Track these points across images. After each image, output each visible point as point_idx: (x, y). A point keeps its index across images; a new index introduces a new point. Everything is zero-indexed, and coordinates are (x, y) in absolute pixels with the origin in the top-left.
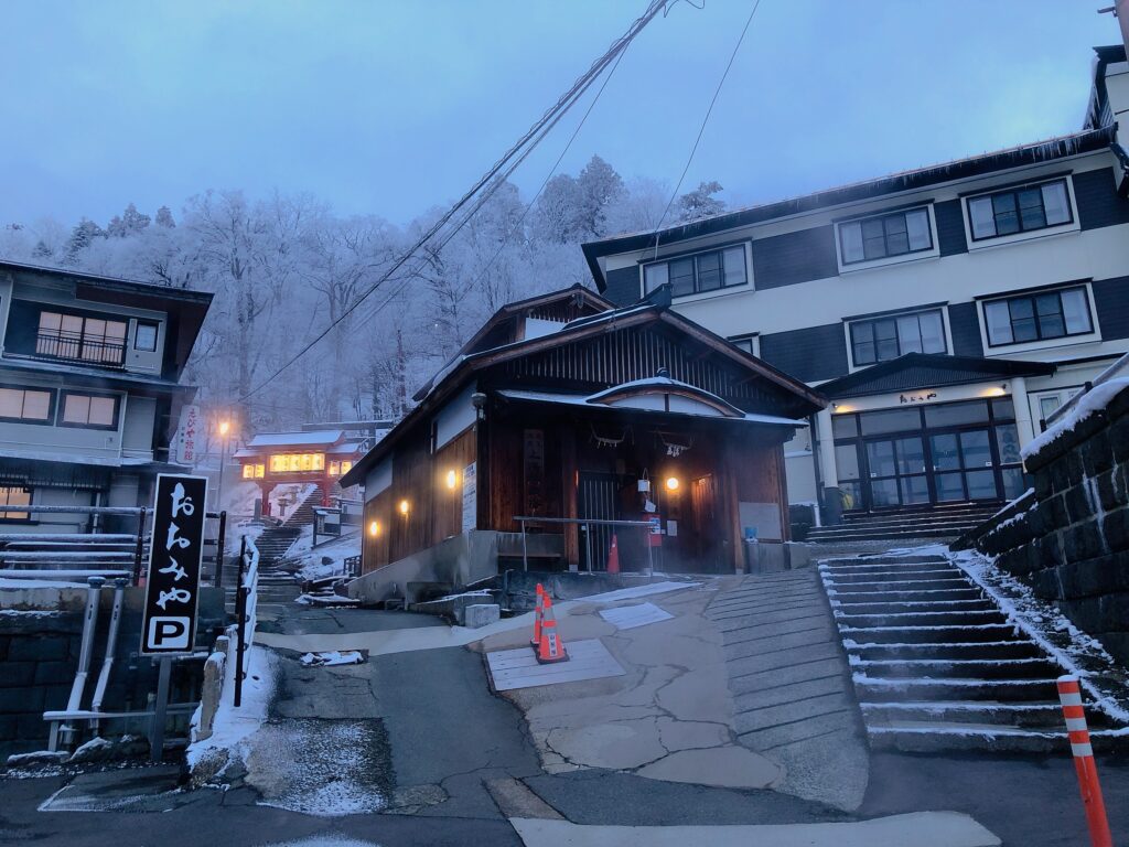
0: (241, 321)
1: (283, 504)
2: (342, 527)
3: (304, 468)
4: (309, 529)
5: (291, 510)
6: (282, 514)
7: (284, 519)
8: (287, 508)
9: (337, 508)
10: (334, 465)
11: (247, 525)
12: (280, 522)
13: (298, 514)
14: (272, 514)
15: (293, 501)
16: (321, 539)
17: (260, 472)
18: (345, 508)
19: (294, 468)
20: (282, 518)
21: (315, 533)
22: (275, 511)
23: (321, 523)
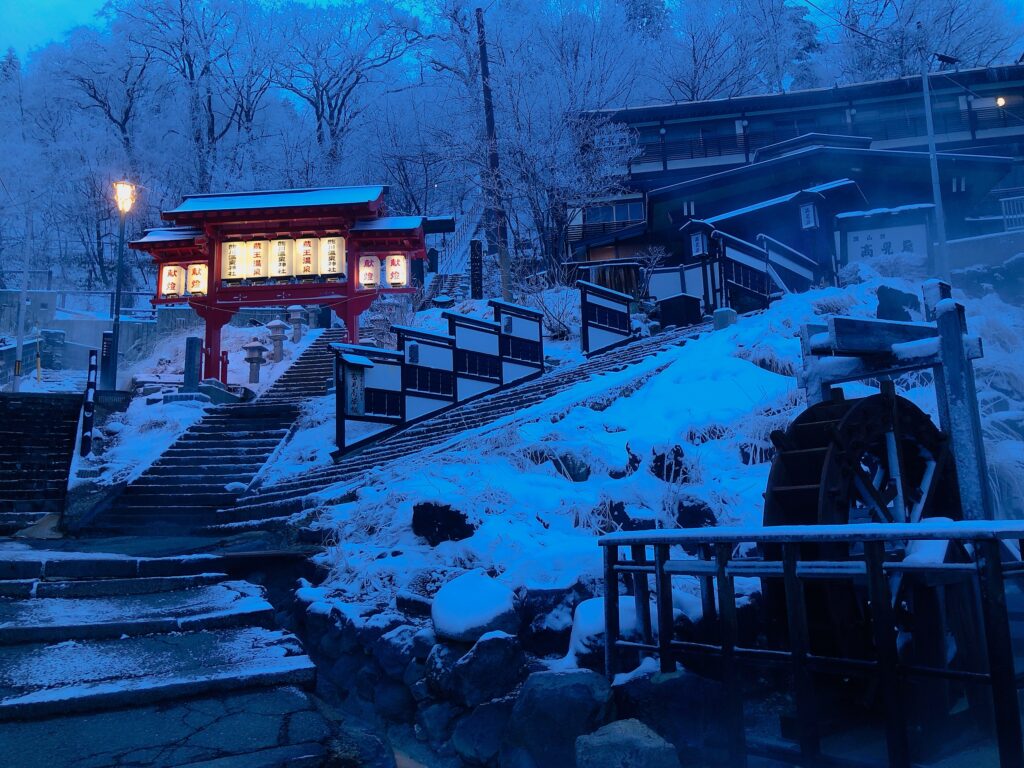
0: (197, 139)
1: (256, 359)
2: (409, 400)
3: (300, 269)
4: (324, 406)
5: (272, 374)
6: (254, 378)
7: (260, 389)
8: (263, 370)
9: (393, 350)
10: (367, 264)
11: (166, 400)
12: (248, 394)
13: (287, 380)
14: (231, 379)
15: (278, 356)
16: (356, 432)
17: (197, 279)
18: (414, 351)
19: (274, 270)
20: (253, 387)
21: (341, 416)
22: (238, 372)
23: (355, 387)
